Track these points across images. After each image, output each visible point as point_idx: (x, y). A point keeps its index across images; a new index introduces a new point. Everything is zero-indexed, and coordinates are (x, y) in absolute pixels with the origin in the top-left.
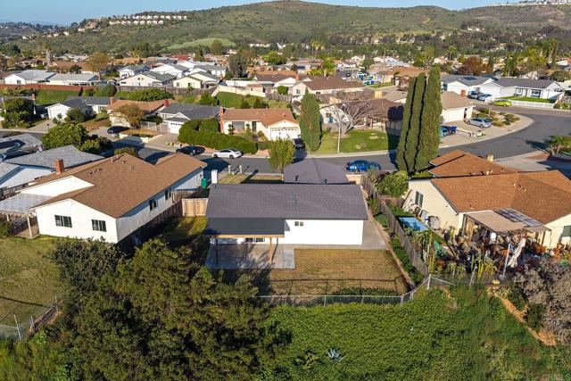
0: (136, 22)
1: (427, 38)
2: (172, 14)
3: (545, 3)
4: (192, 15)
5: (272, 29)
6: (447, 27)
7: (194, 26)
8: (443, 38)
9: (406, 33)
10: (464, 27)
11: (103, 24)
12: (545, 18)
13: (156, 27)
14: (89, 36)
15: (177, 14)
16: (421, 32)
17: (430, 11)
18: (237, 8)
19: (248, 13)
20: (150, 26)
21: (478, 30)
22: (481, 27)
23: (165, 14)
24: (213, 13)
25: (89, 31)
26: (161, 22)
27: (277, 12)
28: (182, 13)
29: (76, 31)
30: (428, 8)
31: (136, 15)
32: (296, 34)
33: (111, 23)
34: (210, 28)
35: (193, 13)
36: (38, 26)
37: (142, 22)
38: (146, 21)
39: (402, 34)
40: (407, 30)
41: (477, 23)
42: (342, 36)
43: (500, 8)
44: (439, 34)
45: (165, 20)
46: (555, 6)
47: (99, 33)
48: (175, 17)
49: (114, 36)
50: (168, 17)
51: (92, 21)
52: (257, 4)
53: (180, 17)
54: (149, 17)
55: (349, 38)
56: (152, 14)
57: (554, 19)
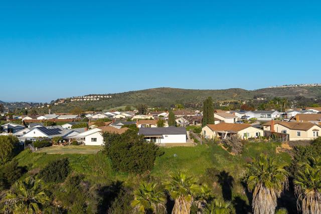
0: (85, 99)
1: (236, 103)
2: (104, 95)
3: (296, 86)
4: (114, 96)
5: (155, 101)
6: (246, 98)
7: (115, 100)
8: (244, 103)
9: (226, 101)
10: (255, 97)
11: (68, 101)
12: (298, 93)
13: (95, 101)
14: (60, 107)
15: (106, 95)
16: (233, 101)
17: (236, 91)
18: (137, 92)
19: (143, 94)
20: (92, 101)
21: (262, 99)
22: (264, 98)
23: (100, 95)
24: (125, 94)
25: (60, 104)
26: (98, 99)
27: (158, 93)
28: (109, 95)
29: (54, 104)
30: (235, 89)
31: (85, 96)
32: (168, 103)
33: (71, 100)
34: (124, 101)
35: (115, 94)
36: (32, 103)
37: (88, 99)
38: (90, 99)
39: (223, 102)
40: (226, 100)
41: (262, 96)
42: (192, 103)
43: (273, 89)
44: (242, 101)
45: (100, 98)
46: (302, 87)
47: (66, 105)
48: (105, 97)
49: (73, 107)
50: (102, 97)
51: (62, 99)
52: (147, 90)
53: (108, 97)
54: (92, 97)
55: (195, 104)
56: (94, 95)
57: (303, 93)
